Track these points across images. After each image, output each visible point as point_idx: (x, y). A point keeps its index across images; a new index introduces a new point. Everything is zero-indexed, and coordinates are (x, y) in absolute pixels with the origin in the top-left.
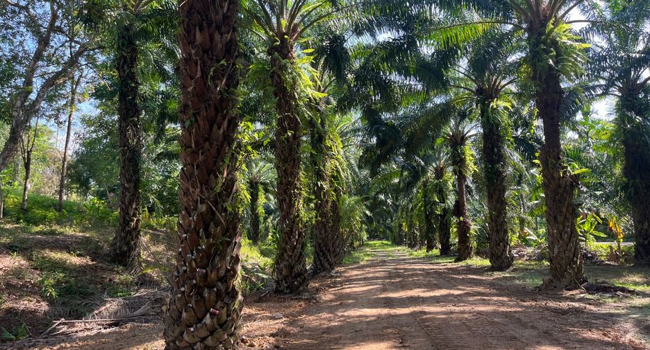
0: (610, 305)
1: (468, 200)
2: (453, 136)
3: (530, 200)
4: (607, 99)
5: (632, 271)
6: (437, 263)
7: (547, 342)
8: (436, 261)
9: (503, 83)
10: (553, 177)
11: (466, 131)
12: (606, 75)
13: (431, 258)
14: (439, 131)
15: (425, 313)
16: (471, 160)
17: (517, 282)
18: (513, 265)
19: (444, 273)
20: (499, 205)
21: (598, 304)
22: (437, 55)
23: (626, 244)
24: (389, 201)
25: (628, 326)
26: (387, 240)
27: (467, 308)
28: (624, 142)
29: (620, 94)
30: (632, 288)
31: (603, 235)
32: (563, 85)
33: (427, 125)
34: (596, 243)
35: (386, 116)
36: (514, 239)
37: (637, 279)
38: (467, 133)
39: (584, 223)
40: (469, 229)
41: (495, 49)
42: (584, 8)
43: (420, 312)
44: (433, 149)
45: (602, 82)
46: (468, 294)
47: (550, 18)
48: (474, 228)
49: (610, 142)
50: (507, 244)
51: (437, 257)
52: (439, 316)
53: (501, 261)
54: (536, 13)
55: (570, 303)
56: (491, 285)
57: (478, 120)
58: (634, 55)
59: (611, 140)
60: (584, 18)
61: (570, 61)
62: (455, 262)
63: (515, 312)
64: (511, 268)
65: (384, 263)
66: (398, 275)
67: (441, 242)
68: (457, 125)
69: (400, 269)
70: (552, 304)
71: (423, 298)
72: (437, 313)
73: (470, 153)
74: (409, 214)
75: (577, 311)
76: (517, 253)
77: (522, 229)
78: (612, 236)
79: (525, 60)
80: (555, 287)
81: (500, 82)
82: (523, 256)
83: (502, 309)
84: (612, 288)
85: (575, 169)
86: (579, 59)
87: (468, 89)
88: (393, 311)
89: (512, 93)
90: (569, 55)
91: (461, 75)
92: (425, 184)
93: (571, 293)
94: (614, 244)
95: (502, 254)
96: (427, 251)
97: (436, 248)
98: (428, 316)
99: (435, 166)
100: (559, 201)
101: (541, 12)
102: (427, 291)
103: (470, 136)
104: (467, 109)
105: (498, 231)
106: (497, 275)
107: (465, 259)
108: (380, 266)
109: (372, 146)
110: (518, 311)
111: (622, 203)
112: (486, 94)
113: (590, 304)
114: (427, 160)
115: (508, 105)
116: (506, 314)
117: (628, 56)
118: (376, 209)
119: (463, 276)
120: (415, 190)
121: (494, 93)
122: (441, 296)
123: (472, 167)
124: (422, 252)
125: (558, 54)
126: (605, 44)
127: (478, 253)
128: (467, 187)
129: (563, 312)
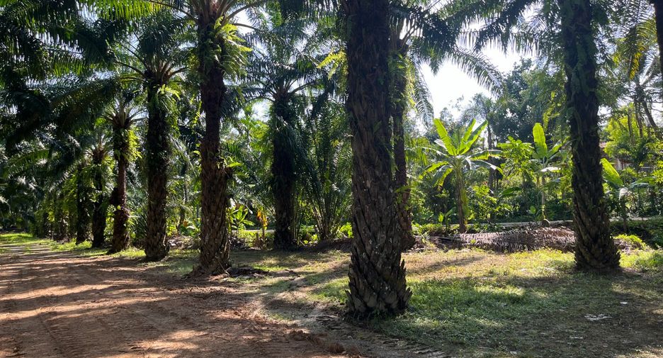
0: (248, 286)
1: (128, 187)
2: (116, 117)
3: (193, 190)
4: (264, 103)
5: (270, 255)
6: (85, 257)
7: (183, 327)
8: (85, 254)
9: (174, 70)
10: (210, 169)
11: (132, 113)
12: (264, 80)
13: (80, 250)
14: (100, 109)
15: (55, 314)
16: (134, 146)
17: (170, 271)
18: (168, 255)
19: (92, 267)
20: (159, 194)
21: (237, 286)
22: (102, 25)
23: (270, 231)
24: (32, 186)
25: (257, 303)
26: (28, 232)
27: (107, 304)
28: (274, 142)
29: (274, 100)
30: (267, 269)
31: (251, 224)
32: (226, 82)
33: (87, 101)
34: (246, 231)
35: (30, 83)
36: (172, 228)
37: (272, 261)
38: (132, 116)
39: (236, 213)
40: (127, 218)
41: (166, 34)
42: (251, 15)
43: (50, 313)
44: (92, 128)
45: (261, 86)
46: (114, 288)
47: (219, 17)
48: (132, 217)
49: (263, 140)
50: (165, 233)
51: (87, 249)
52: (73, 316)
53: (156, 250)
54: (207, 7)
55: (213, 287)
56: (142, 276)
57: (145, 104)
58: (286, 67)
59: (265, 139)
60: (250, 25)
61: (233, 61)
62: (107, 254)
63: (159, 301)
64: (166, 258)
65: (16, 259)
66: (31, 273)
67: (94, 233)
68: (122, 106)
69: (36, 266)
70: (197, 290)
71: (57, 297)
72: (72, 312)
73: (134, 137)
74: (57, 202)
75: (218, 294)
76: (175, 243)
77: (182, 219)
78: (258, 225)
79: (194, 50)
80: (203, 273)
81: (170, 69)
82: (180, 245)
83: (147, 300)
84: (251, 271)
85: (231, 163)
86: (240, 60)
87: (137, 71)
88: (13, 316)
89: (182, 82)
90: (232, 55)
91: (130, 54)
92: (80, 168)
93: (216, 277)
94: (260, 232)
95: (158, 243)
96: (76, 244)
97: (88, 240)
98: (59, 317)
99: (94, 148)
100: (214, 191)
101: (211, 7)
102: (65, 289)
103: (136, 120)
104: (134, 90)
105: (155, 221)
106: (152, 265)
107: (119, 251)
108: (11, 263)
109: (11, 117)
110: (163, 300)
111: (269, 195)
112: (155, 79)
113: (230, 287)
114: (85, 141)
115: (176, 93)
116: (149, 305)
117: (282, 67)
118: (15, 194)
119: (114, 269)
120: (66, 174)
121: (163, 78)
122: (81, 293)
123: (135, 153)
124: (70, 245)
125: (224, 52)
126: (265, 52)
127: (135, 244)
128: (130, 174)
129: (205, 297)
